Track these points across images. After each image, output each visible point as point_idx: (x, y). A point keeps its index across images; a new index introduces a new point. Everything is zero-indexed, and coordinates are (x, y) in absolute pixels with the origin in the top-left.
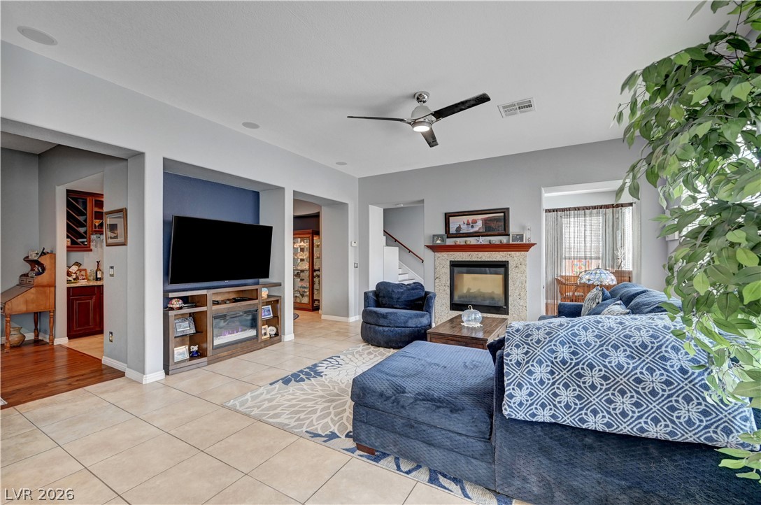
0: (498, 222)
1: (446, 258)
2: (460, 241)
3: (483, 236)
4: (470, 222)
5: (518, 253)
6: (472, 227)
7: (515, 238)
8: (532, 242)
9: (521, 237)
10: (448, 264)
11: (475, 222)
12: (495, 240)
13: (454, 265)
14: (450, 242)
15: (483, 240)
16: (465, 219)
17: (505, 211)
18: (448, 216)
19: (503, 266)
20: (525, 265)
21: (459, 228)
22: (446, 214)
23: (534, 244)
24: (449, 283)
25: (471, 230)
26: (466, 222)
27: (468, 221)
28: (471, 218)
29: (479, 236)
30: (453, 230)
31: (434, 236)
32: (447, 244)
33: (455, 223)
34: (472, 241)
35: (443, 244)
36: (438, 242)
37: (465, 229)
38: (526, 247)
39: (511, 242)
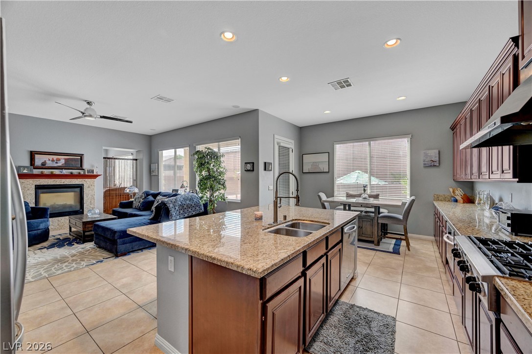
0: (76, 161)
1: (32, 183)
2: (46, 172)
3: (65, 169)
4: (55, 159)
5: (89, 180)
6: (57, 163)
7: (88, 171)
8: (99, 174)
9: (93, 171)
10: (34, 187)
11: (59, 160)
12: (75, 172)
13: (38, 188)
14: (36, 172)
15: (65, 172)
16: (51, 157)
17: (81, 156)
18: (32, 155)
19: (81, 187)
20: (94, 186)
21: (44, 163)
22: (31, 152)
23: (100, 175)
24: (34, 201)
25: (56, 165)
27: (53, 158)
28: (55, 157)
29: (62, 169)
31: (21, 167)
32: (34, 173)
34: (57, 172)
35: (30, 173)
36: (25, 171)
37: (49, 164)
38: (95, 176)
39: (86, 174)
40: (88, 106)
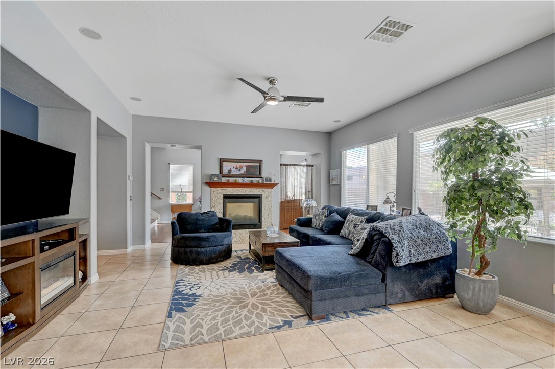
0: (254, 169)
1: (220, 192)
2: (232, 180)
3: (247, 177)
4: (238, 167)
5: (267, 189)
6: (240, 170)
7: (266, 180)
8: (276, 183)
9: (270, 180)
10: (222, 196)
11: (241, 167)
12: (255, 180)
13: (227, 197)
14: (224, 180)
15: (247, 180)
16: (235, 164)
17: (260, 162)
18: (221, 161)
19: (259, 197)
20: (271, 196)
21: (230, 171)
22: (220, 159)
23: (277, 184)
24: (222, 210)
25: (239, 173)
26: (235, 167)
27: (237, 166)
28: (238, 164)
29: (244, 177)
30: (225, 171)
31: (212, 175)
32: (222, 182)
33: (227, 167)
34: (240, 180)
35: (219, 181)
36: (216, 180)
37: (234, 172)
38: (272, 186)
39: (265, 182)
40: (271, 86)
